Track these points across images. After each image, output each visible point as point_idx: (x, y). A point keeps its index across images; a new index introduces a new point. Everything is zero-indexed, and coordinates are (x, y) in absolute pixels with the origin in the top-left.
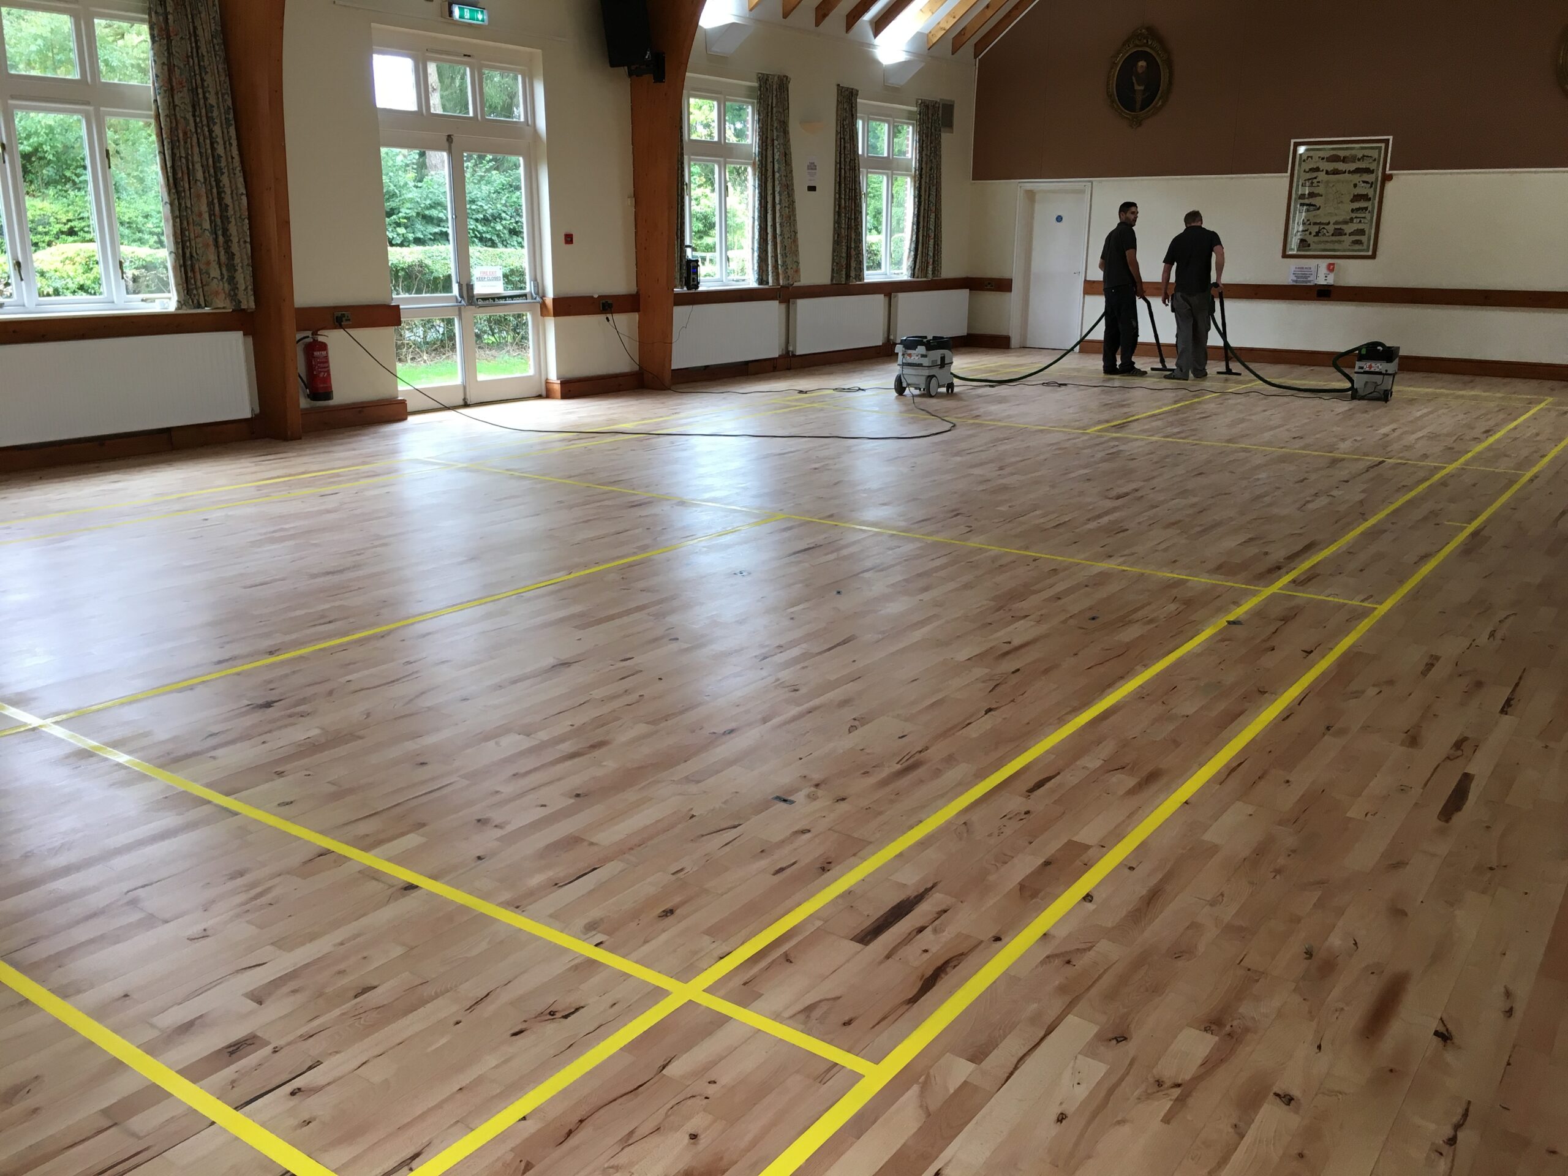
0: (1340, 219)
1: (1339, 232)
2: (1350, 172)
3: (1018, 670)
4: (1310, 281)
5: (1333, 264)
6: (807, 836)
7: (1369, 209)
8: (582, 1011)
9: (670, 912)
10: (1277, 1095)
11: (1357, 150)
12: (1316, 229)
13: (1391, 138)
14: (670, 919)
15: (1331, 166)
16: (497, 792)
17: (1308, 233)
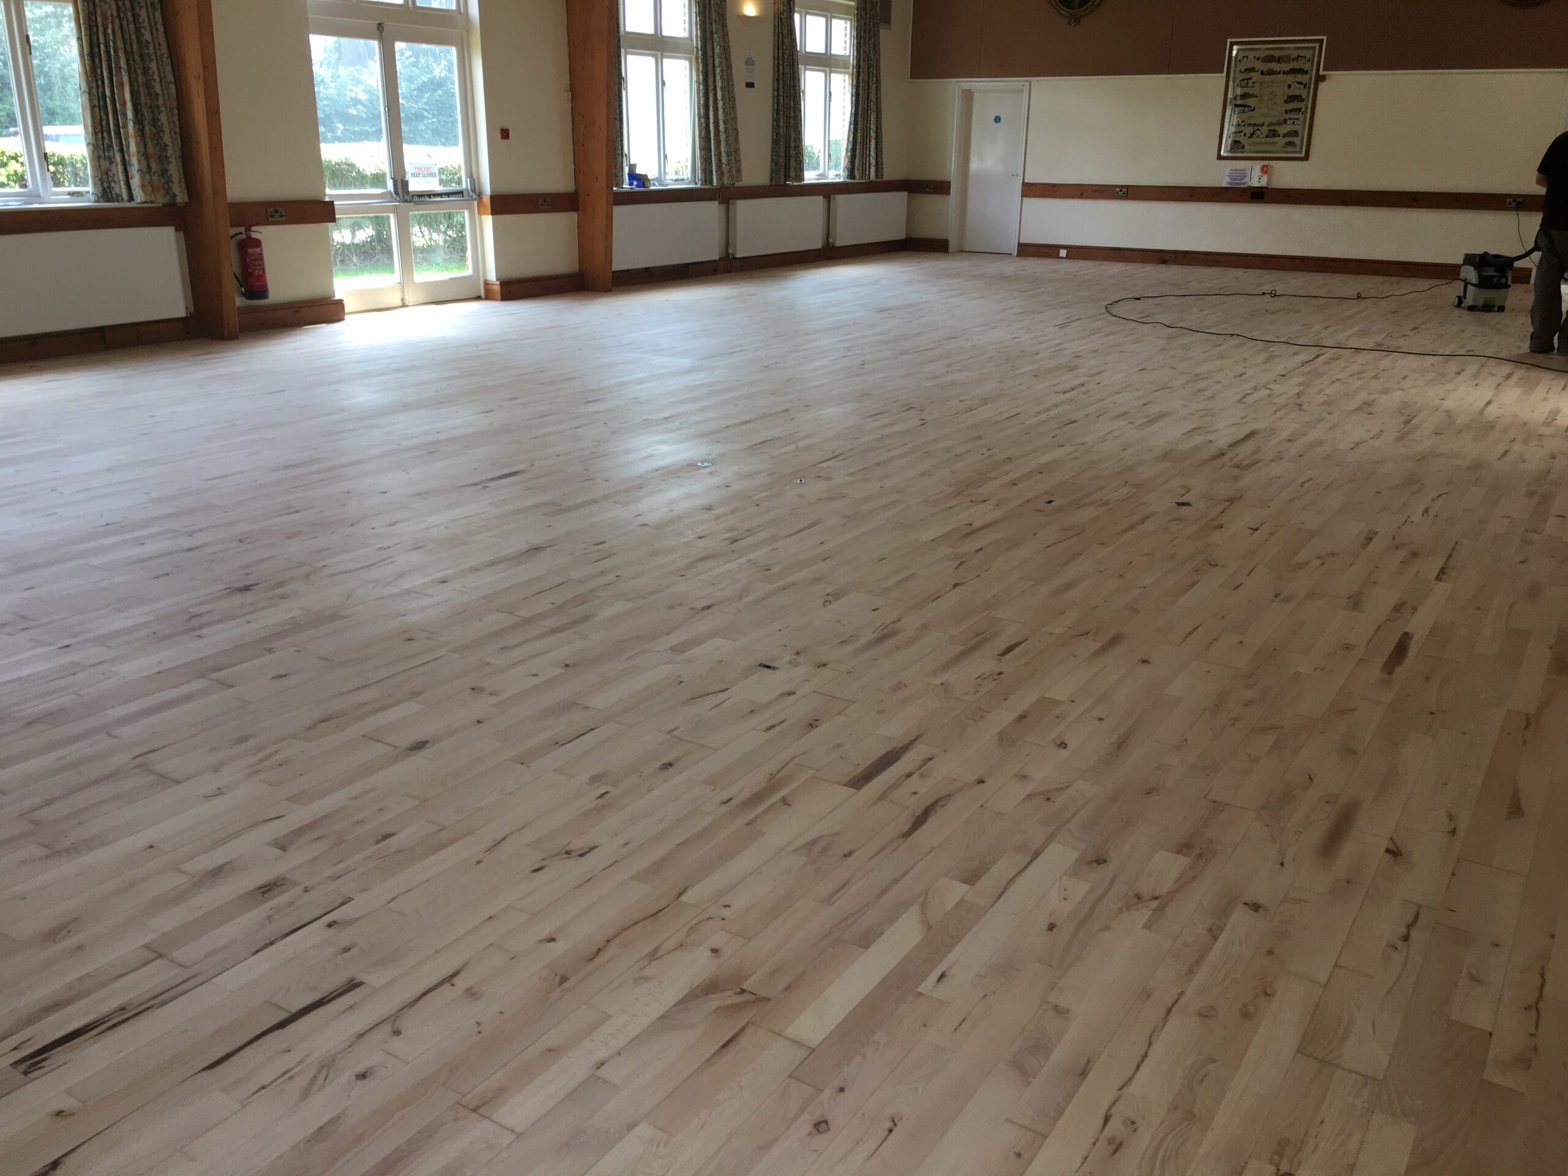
0: (1275, 120)
1: (1273, 134)
2: (1284, 73)
3: (981, 549)
4: (1244, 183)
5: (1267, 166)
6: (792, 697)
7: (1303, 110)
8: (597, 850)
9: (668, 765)
10: (1246, 904)
11: (1291, 50)
12: (1250, 130)
13: (1325, 38)
14: (670, 771)
15: (1266, 67)
16: (488, 664)
17: (1242, 134)
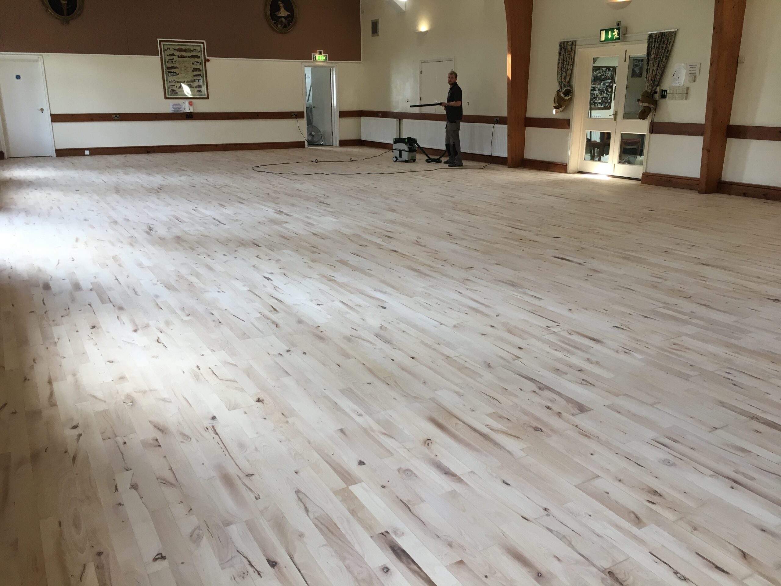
0: (189, 80)
2: (189, 57)
4: (181, 111)
5: (191, 102)
7: (202, 75)
15: (179, 54)
17: (175, 86)
